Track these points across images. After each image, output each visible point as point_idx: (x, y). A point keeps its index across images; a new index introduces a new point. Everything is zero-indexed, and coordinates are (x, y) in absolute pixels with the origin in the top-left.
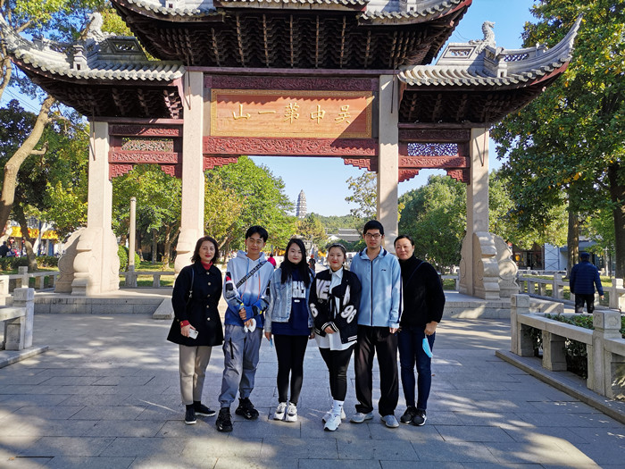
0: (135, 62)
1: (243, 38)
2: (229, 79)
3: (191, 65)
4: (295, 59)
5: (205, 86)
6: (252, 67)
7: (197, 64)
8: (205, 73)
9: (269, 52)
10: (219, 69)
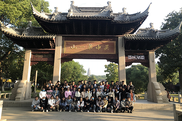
0: (41, 34)
1: (75, 27)
2: (70, 38)
3: (58, 34)
4: (91, 32)
5: (62, 40)
6: (77, 35)
7: (60, 34)
8: (62, 36)
9: (83, 31)
10: (67, 35)
